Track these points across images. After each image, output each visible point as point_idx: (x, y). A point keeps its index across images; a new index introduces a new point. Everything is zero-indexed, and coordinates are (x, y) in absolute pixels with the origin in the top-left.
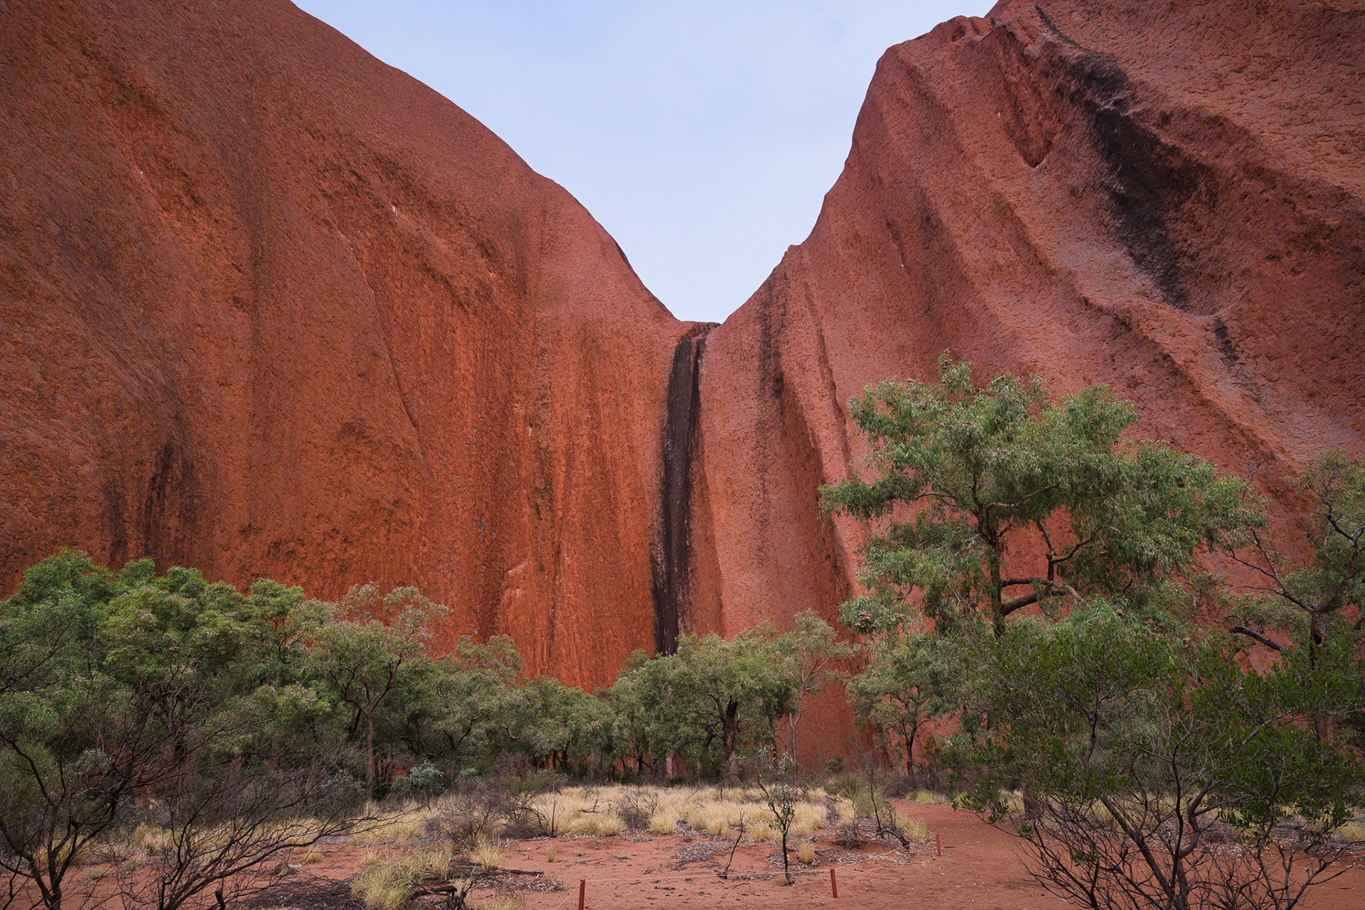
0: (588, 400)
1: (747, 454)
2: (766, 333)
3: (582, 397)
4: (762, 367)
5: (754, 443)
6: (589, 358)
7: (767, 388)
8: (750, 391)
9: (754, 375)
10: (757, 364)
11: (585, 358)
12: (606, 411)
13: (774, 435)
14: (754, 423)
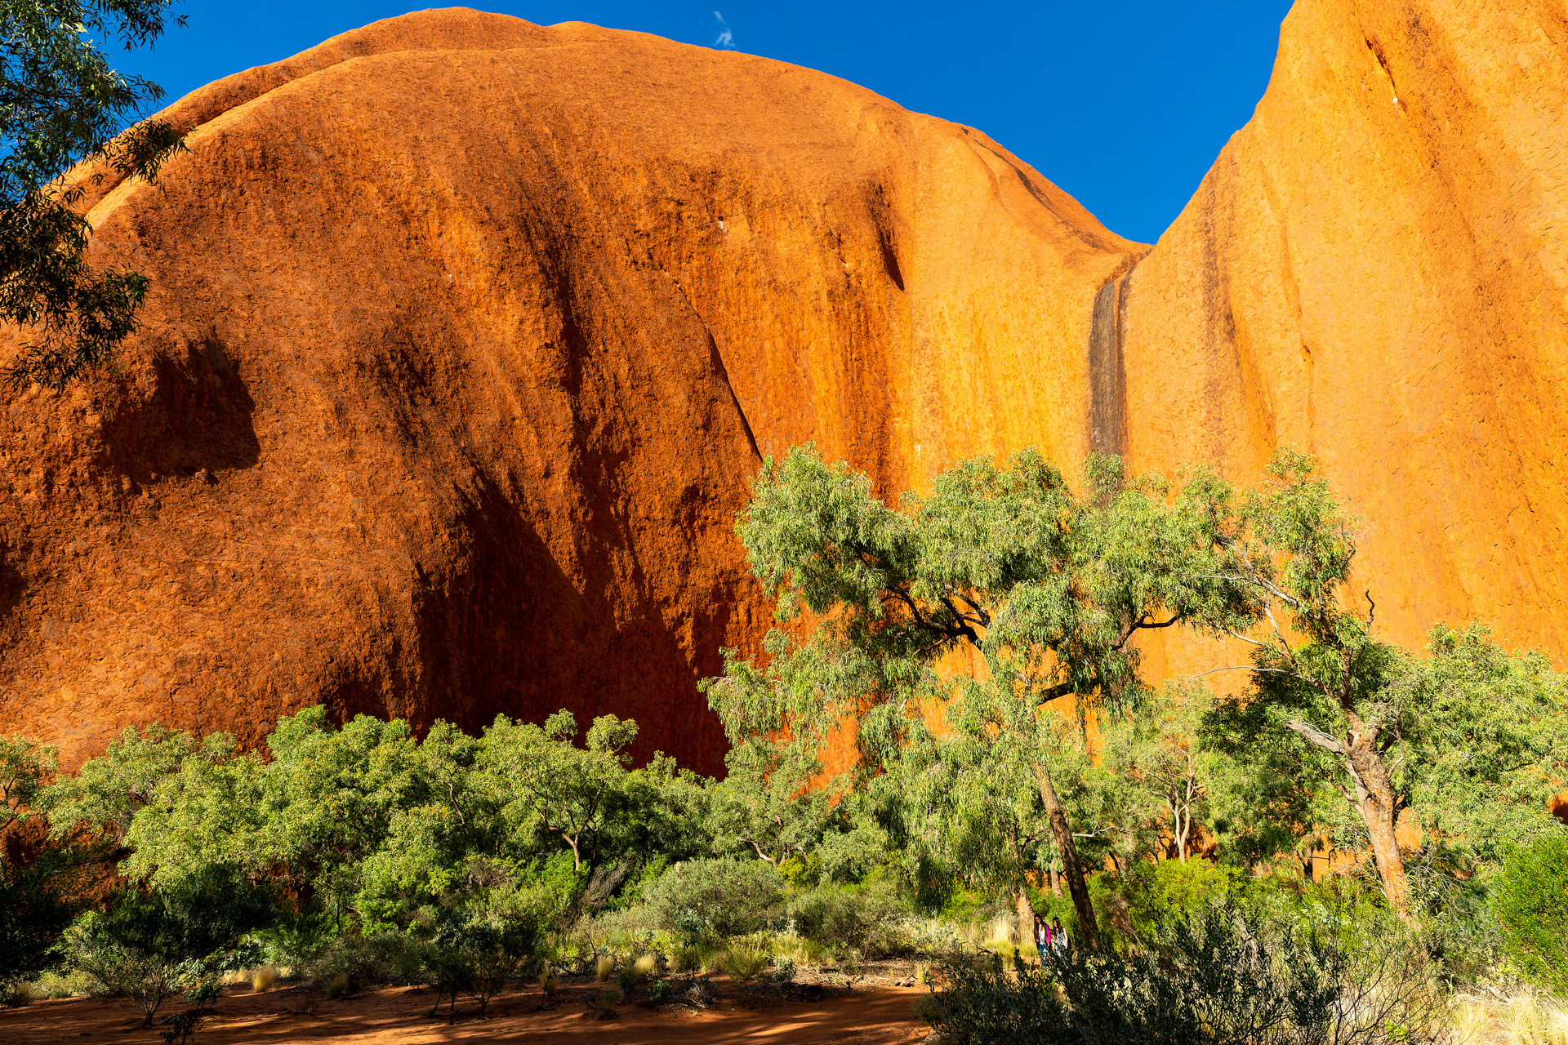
0: (988, 395)
1: (1195, 432)
2: (1210, 251)
3: (980, 392)
4: (1209, 302)
5: (1204, 414)
6: (983, 338)
7: (1216, 331)
8: (1195, 340)
9: (1198, 316)
10: (1201, 298)
11: (978, 339)
12: (1013, 403)
13: (1232, 398)
14: (1201, 386)
